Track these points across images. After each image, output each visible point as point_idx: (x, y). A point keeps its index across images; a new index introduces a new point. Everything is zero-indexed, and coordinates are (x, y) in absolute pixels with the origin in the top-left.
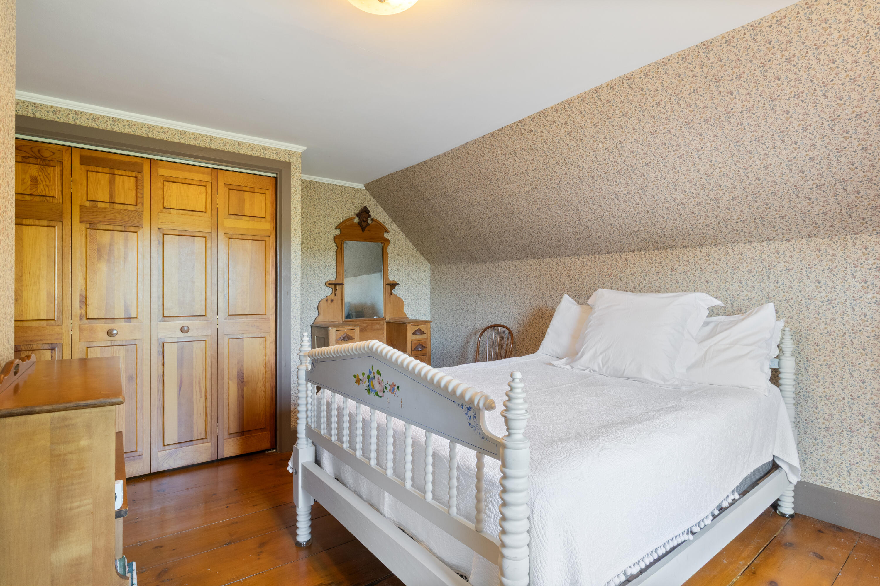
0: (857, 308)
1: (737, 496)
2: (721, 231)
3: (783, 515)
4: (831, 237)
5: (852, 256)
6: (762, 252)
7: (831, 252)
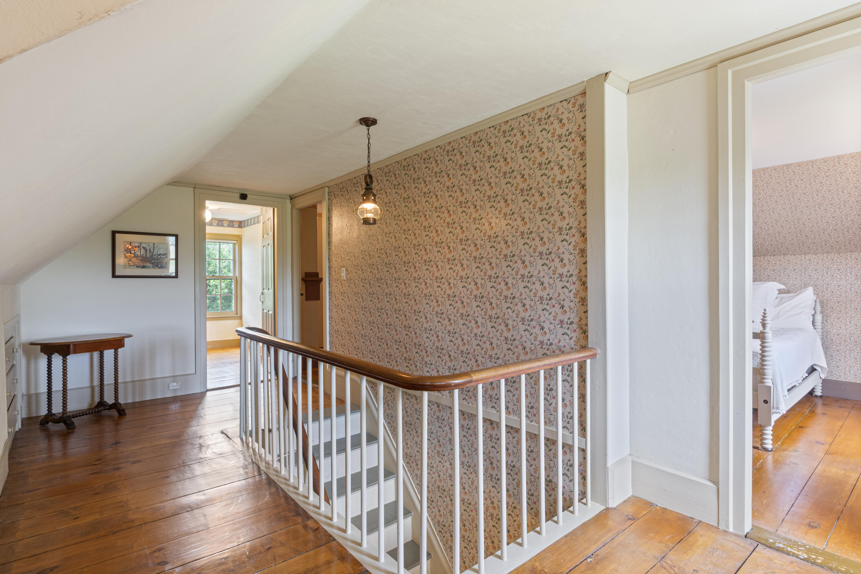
0: (852, 289)
1: (807, 375)
2: (778, 248)
3: (816, 396)
4: (839, 253)
5: (850, 263)
6: (801, 260)
7: (839, 261)
